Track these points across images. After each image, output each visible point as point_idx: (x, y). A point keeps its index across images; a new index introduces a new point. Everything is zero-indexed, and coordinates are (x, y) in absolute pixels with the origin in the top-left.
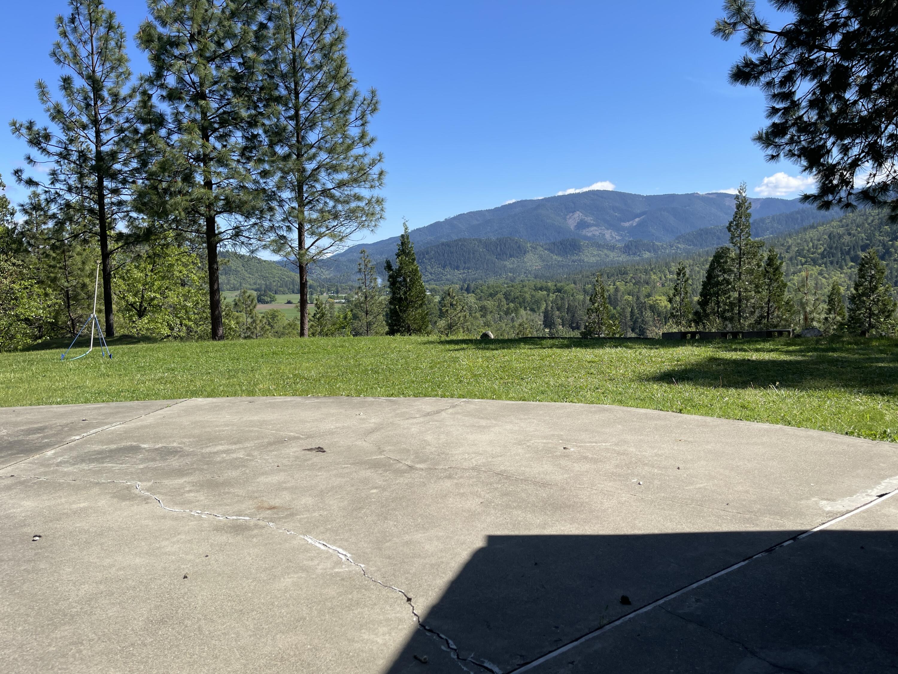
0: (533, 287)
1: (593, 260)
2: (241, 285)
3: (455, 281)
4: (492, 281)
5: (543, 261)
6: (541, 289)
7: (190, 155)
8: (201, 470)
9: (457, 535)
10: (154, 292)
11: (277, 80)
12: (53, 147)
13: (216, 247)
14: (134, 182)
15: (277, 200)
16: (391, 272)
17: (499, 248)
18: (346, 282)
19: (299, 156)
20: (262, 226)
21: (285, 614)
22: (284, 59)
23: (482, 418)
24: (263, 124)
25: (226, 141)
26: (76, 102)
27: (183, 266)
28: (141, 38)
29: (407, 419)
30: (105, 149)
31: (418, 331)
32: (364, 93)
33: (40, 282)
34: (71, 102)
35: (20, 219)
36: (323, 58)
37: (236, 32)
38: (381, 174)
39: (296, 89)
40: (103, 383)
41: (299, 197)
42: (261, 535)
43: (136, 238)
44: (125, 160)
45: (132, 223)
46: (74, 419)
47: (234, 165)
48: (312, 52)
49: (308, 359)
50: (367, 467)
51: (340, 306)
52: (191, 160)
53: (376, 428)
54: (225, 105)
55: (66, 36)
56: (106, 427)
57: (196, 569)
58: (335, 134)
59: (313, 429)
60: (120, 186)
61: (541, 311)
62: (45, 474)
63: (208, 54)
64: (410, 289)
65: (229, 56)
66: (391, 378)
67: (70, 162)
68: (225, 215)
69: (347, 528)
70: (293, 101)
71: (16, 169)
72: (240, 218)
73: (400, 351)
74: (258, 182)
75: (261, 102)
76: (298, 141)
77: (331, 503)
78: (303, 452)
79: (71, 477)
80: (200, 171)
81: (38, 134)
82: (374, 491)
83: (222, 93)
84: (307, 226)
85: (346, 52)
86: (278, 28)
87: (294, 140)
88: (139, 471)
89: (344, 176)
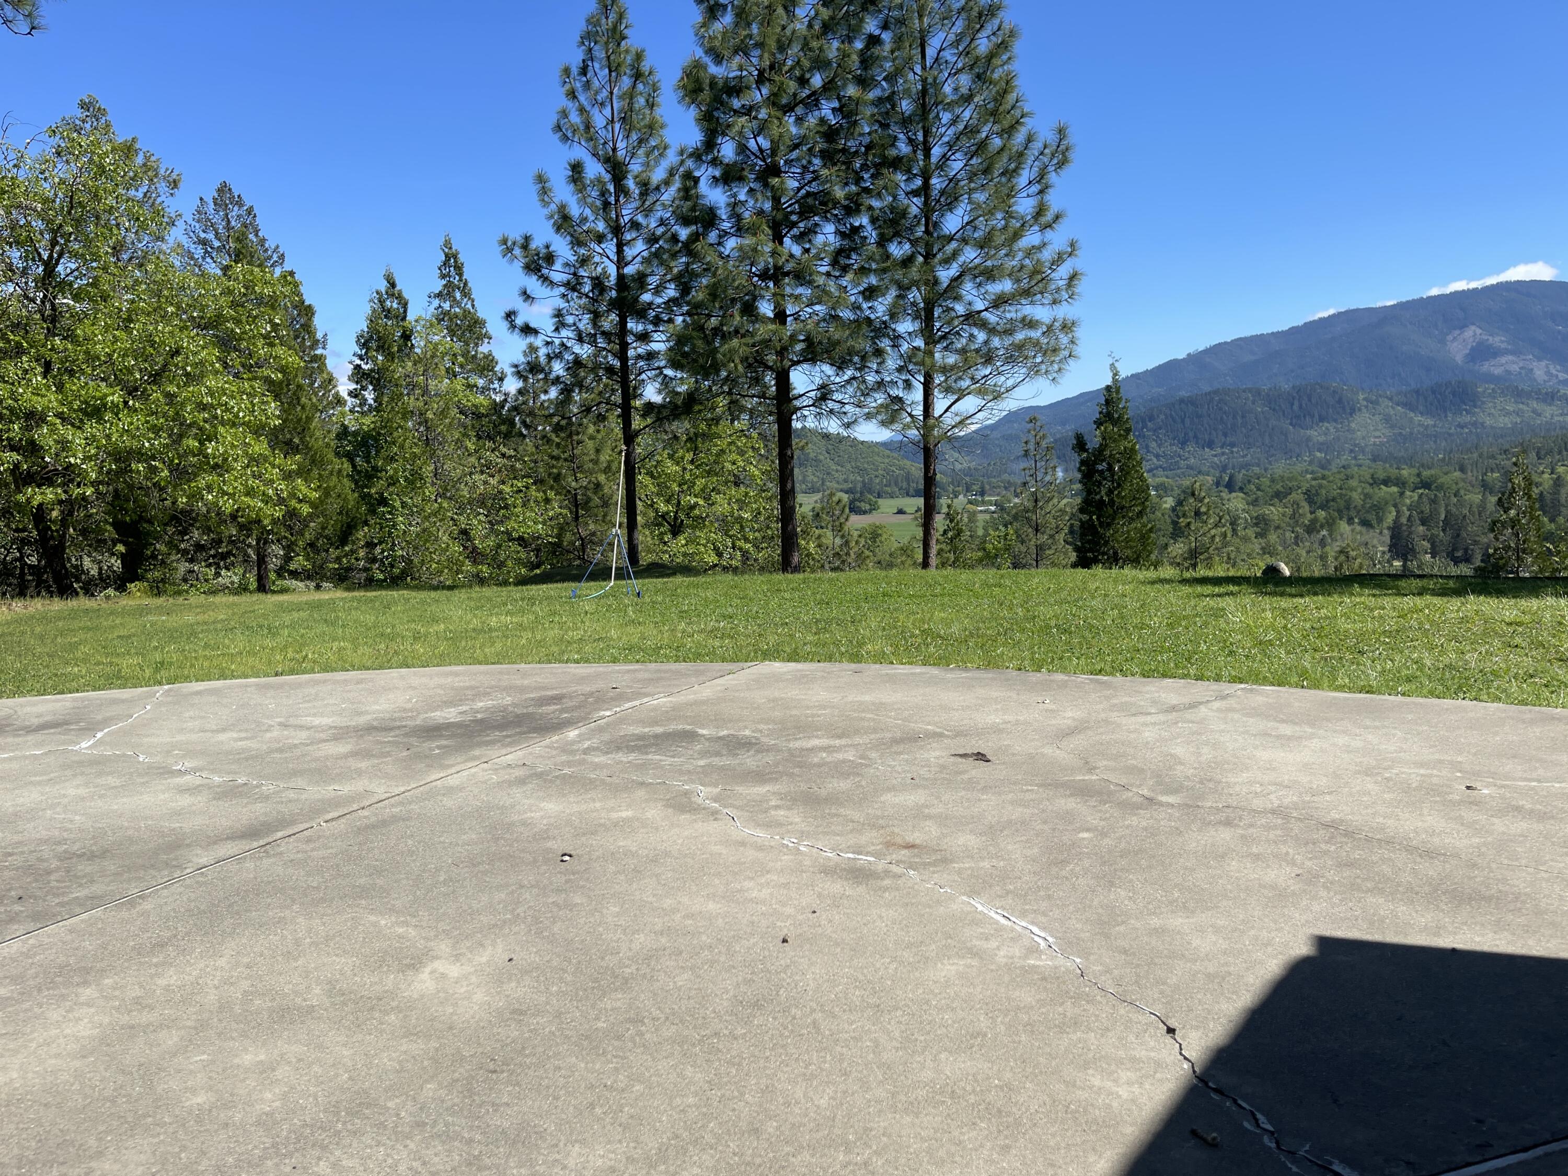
0: (1368, 477)
1: (1505, 422)
2: (823, 484)
3: (1205, 469)
4: (1280, 467)
5: (1392, 427)
6: (1386, 482)
7: (754, 269)
8: (791, 775)
9: (1253, 927)
10: (696, 496)
11: (895, 130)
12: (558, 274)
13: (791, 420)
14: (670, 321)
15: (889, 336)
16: (1085, 455)
17: (1296, 403)
18: (999, 476)
19: (928, 256)
20: (864, 381)
21: (950, 1022)
22: (907, 91)
23: (1283, 721)
24: (870, 208)
25: (810, 241)
26: (589, 200)
27: (738, 454)
28: (684, 87)
29: (1134, 715)
30: (629, 270)
31: (1136, 561)
32: (1046, 134)
33: (539, 482)
34: (583, 201)
35: (512, 385)
36: (974, 82)
37: (831, 56)
38: (1073, 277)
39: (925, 142)
40: (633, 634)
41: (927, 331)
42: (897, 889)
43: (672, 411)
44: (658, 286)
45: (667, 387)
46: (600, 685)
47: (821, 280)
48: (955, 74)
49: (943, 605)
50: (1068, 793)
51: (988, 517)
52: (756, 279)
53: (1076, 728)
54: (810, 182)
55: (575, 97)
56: (645, 700)
57: (799, 931)
58: (991, 213)
59: (965, 722)
60: (650, 327)
61: (1385, 525)
62: (569, 764)
63: (784, 101)
64: (1119, 485)
65: (817, 100)
66: (1094, 642)
67: (582, 295)
68: (805, 366)
69: (1042, 893)
70: (921, 163)
71: (507, 310)
72: (828, 369)
73: (1106, 595)
74: (859, 308)
75: (867, 170)
76: (927, 232)
77: (1010, 847)
78: (952, 759)
79: (605, 772)
80: (768, 295)
81: (537, 255)
82: (1086, 835)
83: (804, 162)
84: (938, 379)
85: (1014, 66)
86: (898, 41)
87: (920, 231)
88: (699, 769)
89: (1006, 286)
